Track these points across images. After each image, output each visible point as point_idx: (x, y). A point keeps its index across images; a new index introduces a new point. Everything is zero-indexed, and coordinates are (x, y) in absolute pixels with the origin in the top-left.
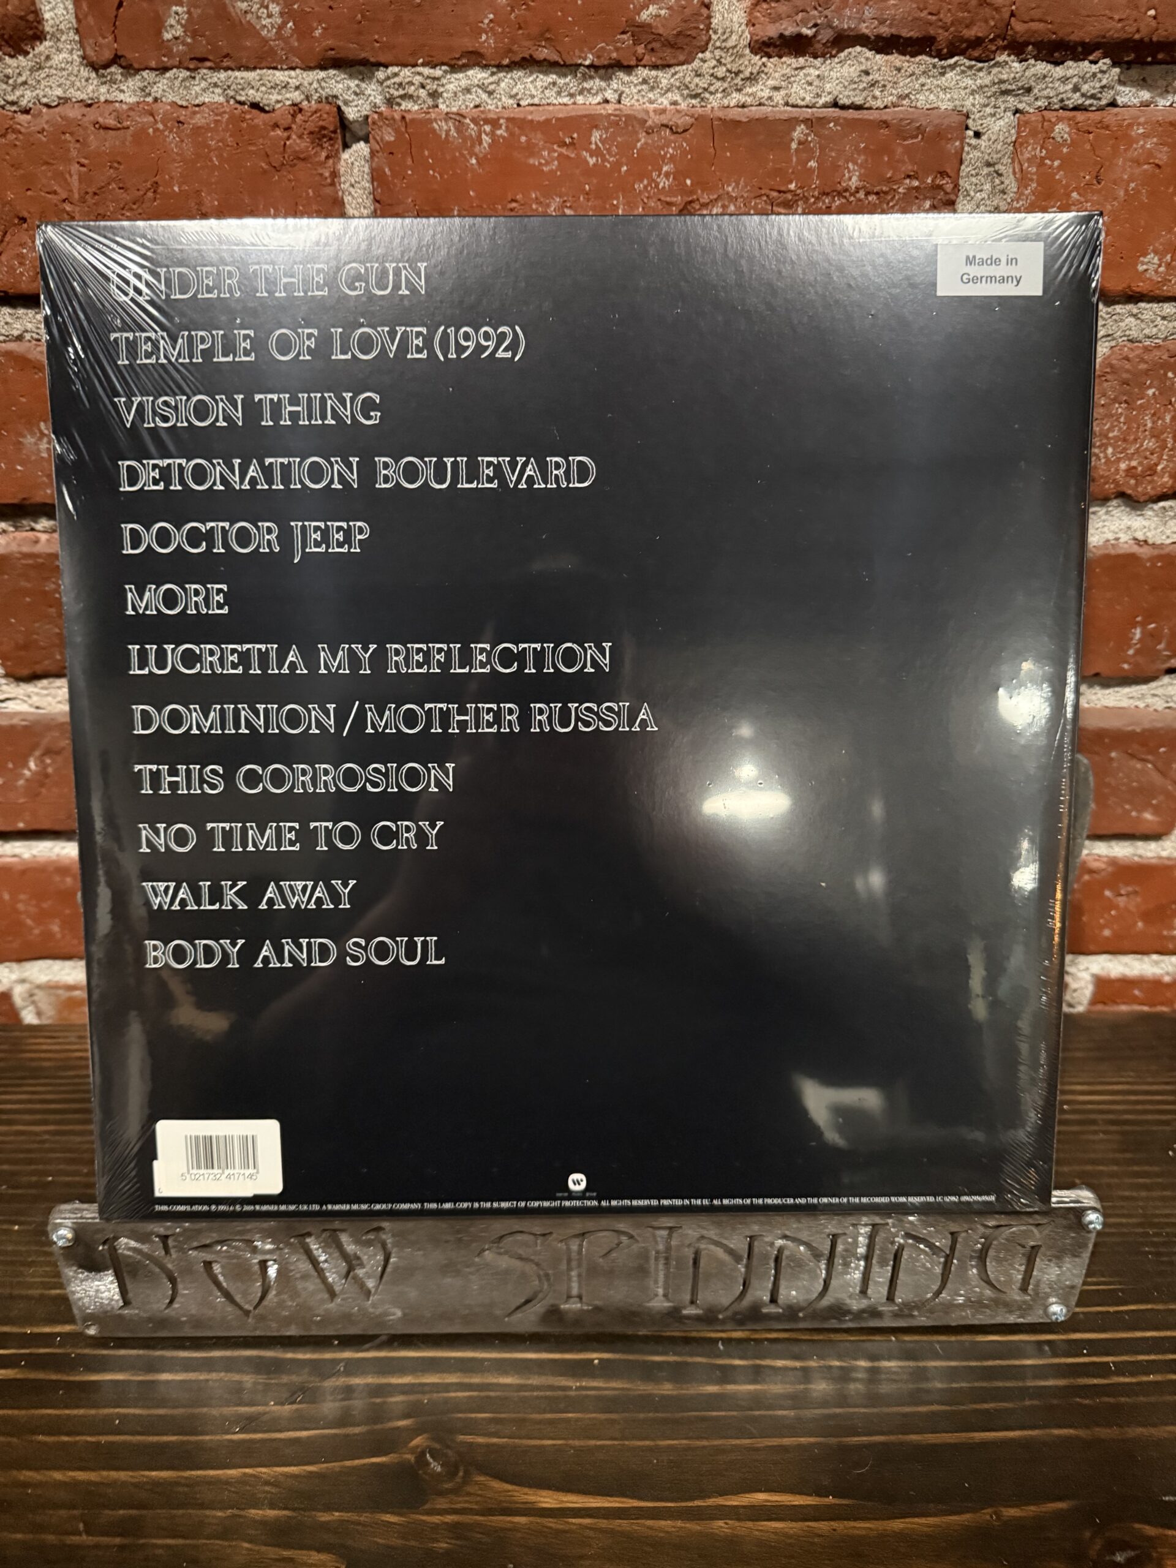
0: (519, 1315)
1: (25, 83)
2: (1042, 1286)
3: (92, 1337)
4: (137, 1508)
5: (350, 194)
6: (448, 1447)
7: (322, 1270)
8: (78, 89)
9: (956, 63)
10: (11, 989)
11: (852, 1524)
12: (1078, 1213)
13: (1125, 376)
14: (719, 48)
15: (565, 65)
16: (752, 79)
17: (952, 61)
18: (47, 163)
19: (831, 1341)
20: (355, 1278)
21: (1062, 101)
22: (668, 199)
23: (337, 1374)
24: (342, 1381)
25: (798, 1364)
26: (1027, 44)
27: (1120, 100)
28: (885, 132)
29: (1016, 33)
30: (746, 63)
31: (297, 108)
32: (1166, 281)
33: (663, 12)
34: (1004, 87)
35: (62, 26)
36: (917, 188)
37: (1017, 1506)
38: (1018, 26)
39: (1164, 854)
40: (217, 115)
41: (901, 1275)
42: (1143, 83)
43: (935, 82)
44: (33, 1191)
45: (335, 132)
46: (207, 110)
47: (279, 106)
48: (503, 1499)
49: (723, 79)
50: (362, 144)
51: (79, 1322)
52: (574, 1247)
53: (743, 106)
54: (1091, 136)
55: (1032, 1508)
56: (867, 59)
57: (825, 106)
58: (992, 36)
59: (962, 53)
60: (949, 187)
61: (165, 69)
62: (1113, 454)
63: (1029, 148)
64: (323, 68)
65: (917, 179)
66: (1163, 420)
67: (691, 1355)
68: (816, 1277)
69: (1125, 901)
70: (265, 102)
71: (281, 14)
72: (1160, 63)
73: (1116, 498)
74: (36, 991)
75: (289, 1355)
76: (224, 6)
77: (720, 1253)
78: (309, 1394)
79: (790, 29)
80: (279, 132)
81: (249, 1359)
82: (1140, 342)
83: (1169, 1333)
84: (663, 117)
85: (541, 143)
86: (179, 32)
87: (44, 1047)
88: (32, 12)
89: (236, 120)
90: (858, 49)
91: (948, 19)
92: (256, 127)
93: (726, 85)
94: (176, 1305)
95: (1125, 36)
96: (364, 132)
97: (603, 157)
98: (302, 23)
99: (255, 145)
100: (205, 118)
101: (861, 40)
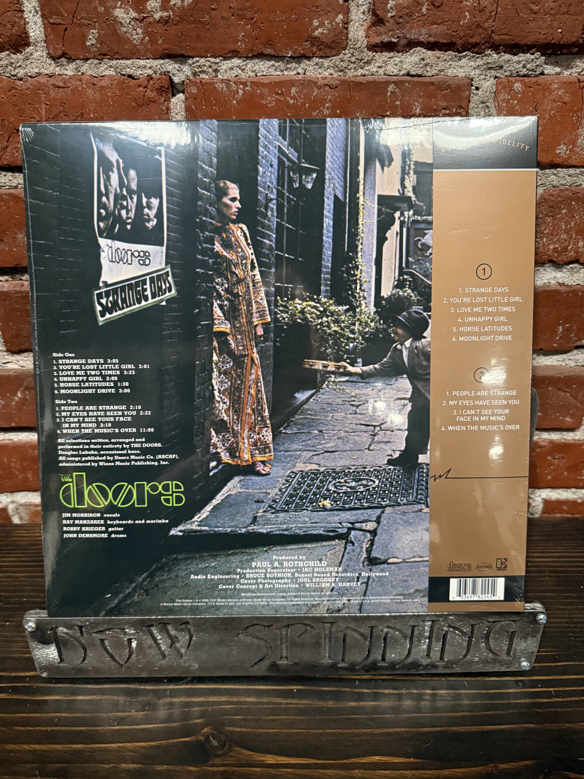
0: (256, 667)
1: (20, 66)
2: (517, 652)
3: (44, 678)
4: (66, 763)
5: (175, 118)
6: (222, 733)
7: (159, 644)
8: (46, 69)
9: (466, 55)
10: (7, 506)
11: (423, 772)
12: (534, 615)
13: (551, 203)
14: (352, 48)
15: (278, 57)
16: (368, 63)
17: (464, 54)
18: (30, 104)
19: (412, 680)
20: (176, 648)
21: (517, 72)
23: (166, 696)
24: (168, 700)
25: (396, 692)
26: (500, 45)
27: (546, 72)
28: (432, 87)
29: (495, 40)
30: (365, 55)
31: (150, 77)
32: (570, 158)
33: (325, 31)
34: (489, 66)
35: (38, 40)
36: (448, 114)
37: (505, 763)
38: (496, 37)
39: (577, 438)
40: (112, 81)
41: (447, 647)
42: (556, 64)
43: (456, 64)
44: (16, 606)
45: (168, 89)
46: (107, 78)
47: (141, 76)
48: (248, 759)
49: (354, 63)
50: (181, 94)
51: (38, 670)
52: (284, 633)
53: (364, 76)
54: (532, 89)
55: (513, 764)
56: (423, 53)
57: (403, 75)
58: (483, 42)
59: (469, 50)
60: (464, 113)
61: (87, 59)
62: (547, 241)
63: (502, 95)
64: (163, 58)
65: (448, 109)
66: (571, 225)
67: (342, 687)
68: (405, 647)
69: (557, 461)
70: (135, 74)
71: (143, 33)
72: (564, 54)
73: (548, 263)
74: (19, 507)
75: (142, 687)
76: (116, 29)
77: (356, 635)
78: (151, 706)
79: (386, 39)
80: (141, 89)
81: (122, 688)
82: (558, 187)
83: (581, 677)
84: (326, 81)
85: (267, 93)
86: (94, 41)
87: (24, 535)
88: (24, 33)
89: (121, 83)
90: (419, 48)
91: (462, 34)
92: (131, 86)
93: (356, 66)
94: (86, 662)
95: (547, 41)
96: (182, 88)
97: (297, 100)
98: (152, 36)
99: (130, 95)
100: (106, 82)
101: (420, 44)
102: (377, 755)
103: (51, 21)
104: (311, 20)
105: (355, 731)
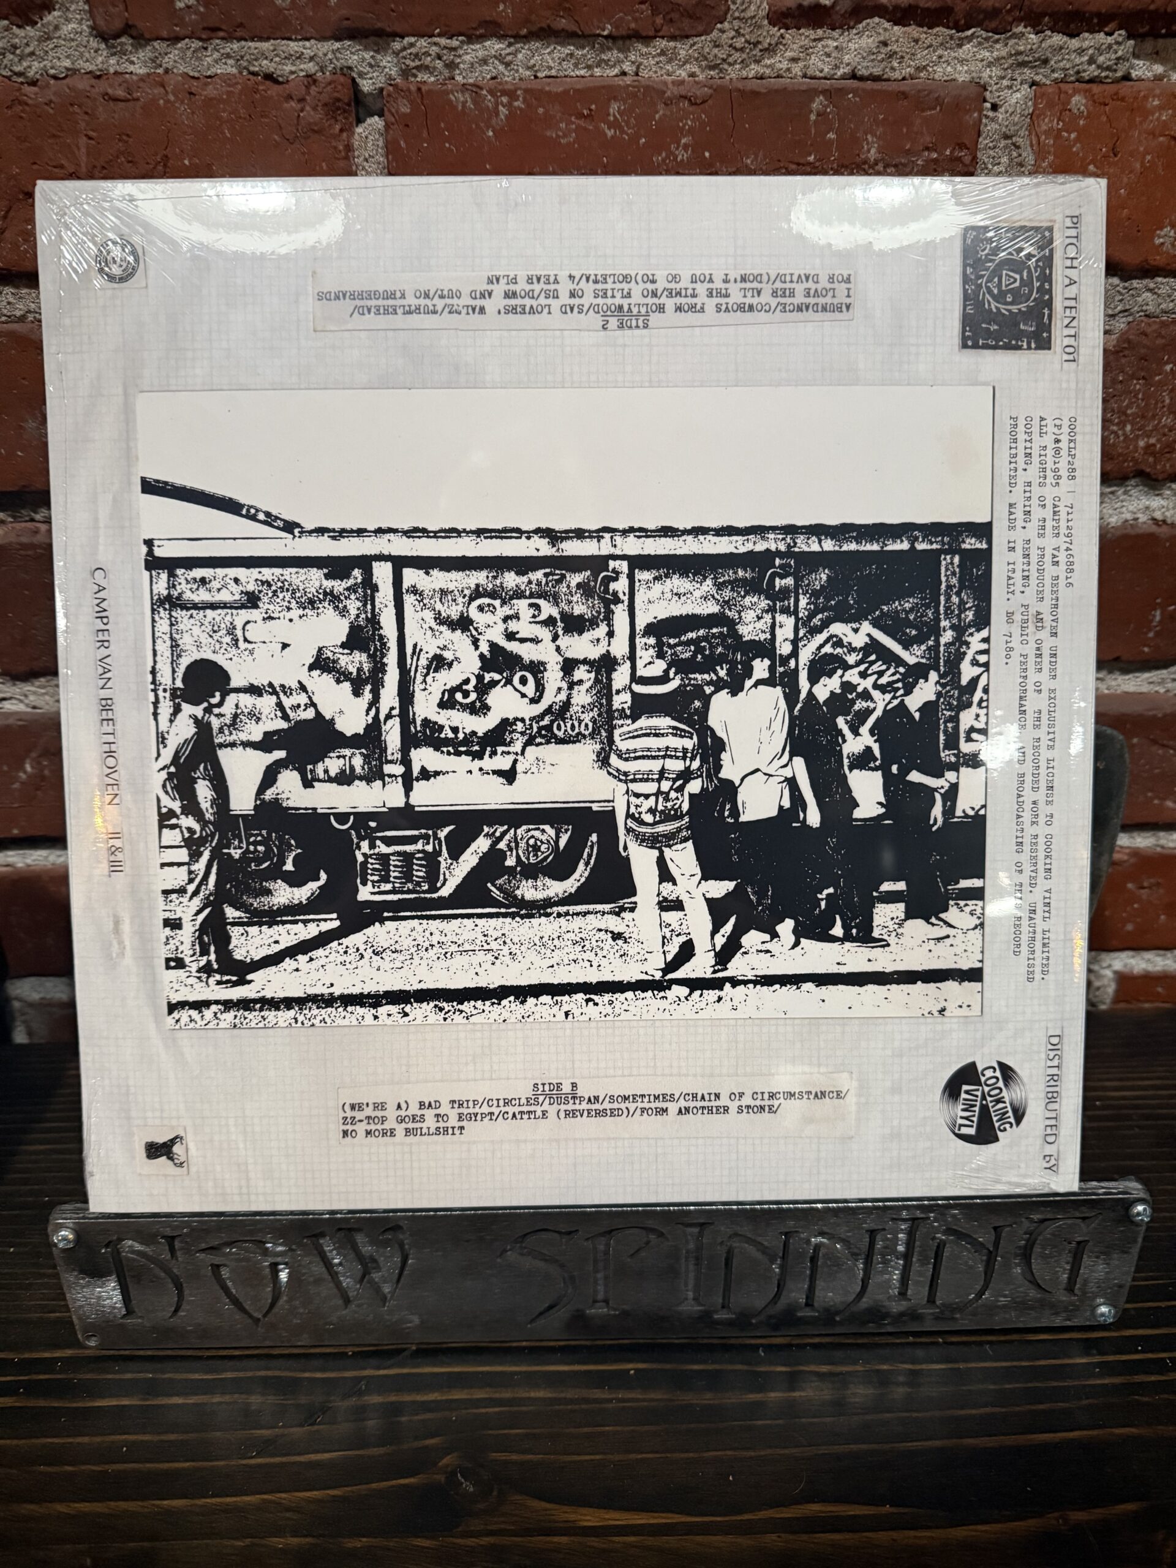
0: (542, 1321)
1: (32, 54)
2: (1090, 1285)
4: (149, 1540)
5: (364, 168)
6: (481, 1466)
7: (337, 1274)
8: (87, 61)
9: (972, 34)
11: (912, 1533)
12: (1126, 1204)
13: (1143, 351)
14: (738, 18)
15: (584, 36)
16: (770, 50)
17: (969, 33)
18: (54, 136)
19: (876, 1344)
21: (1078, 72)
23: (358, 1393)
24: (361, 1400)
26: (1045, 14)
27: (1133, 75)
28: (905, 103)
29: (1033, 3)
30: (765, 33)
31: (311, 79)
34: (1020, 58)
36: (935, 161)
37: (1084, 1510)
40: (229, 86)
41: (942, 1274)
42: (1156, 56)
43: (953, 54)
45: (349, 105)
46: (219, 81)
47: (293, 77)
48: (541, 1518)
49: (742, 50)
50: (376, 118)
52: (602, 1247)
53: (762, 78)
54: (1107, 108)
55: (1099, 1511)
56: (885, 30)
57: (843, 77)
58: (1009, 7)
59: (979, 24)
60: (967, 159)
61: (176, 39)
62: (1132, 431)
63: (1046, 120)
64: (338, 38)
65: (936, 151)
67: (731, 1363)
68: (854, 1276)
69: (1147, 893)
70: (278, 72)
73: (1134, 477)
75: (307, 1375)
77: (753, 1251)
78: (329, 1415)
80: (293, 104)
81: (264, 1379)
82: (1157, 317)
84: (681, 88)
85: (559, 115)
87: (38, 1066)
89: (249, 92)
90: (877, 20)
92: (270, 97)
93: (744, 56)
94: (182, 1313)
95: (1140, 7)
96: (379, 105)
97: (621, 128)
99: (266, 117)
100: (217, 89)
101: (880, 11)
102: (814, 1502)
105: (762, 1453)
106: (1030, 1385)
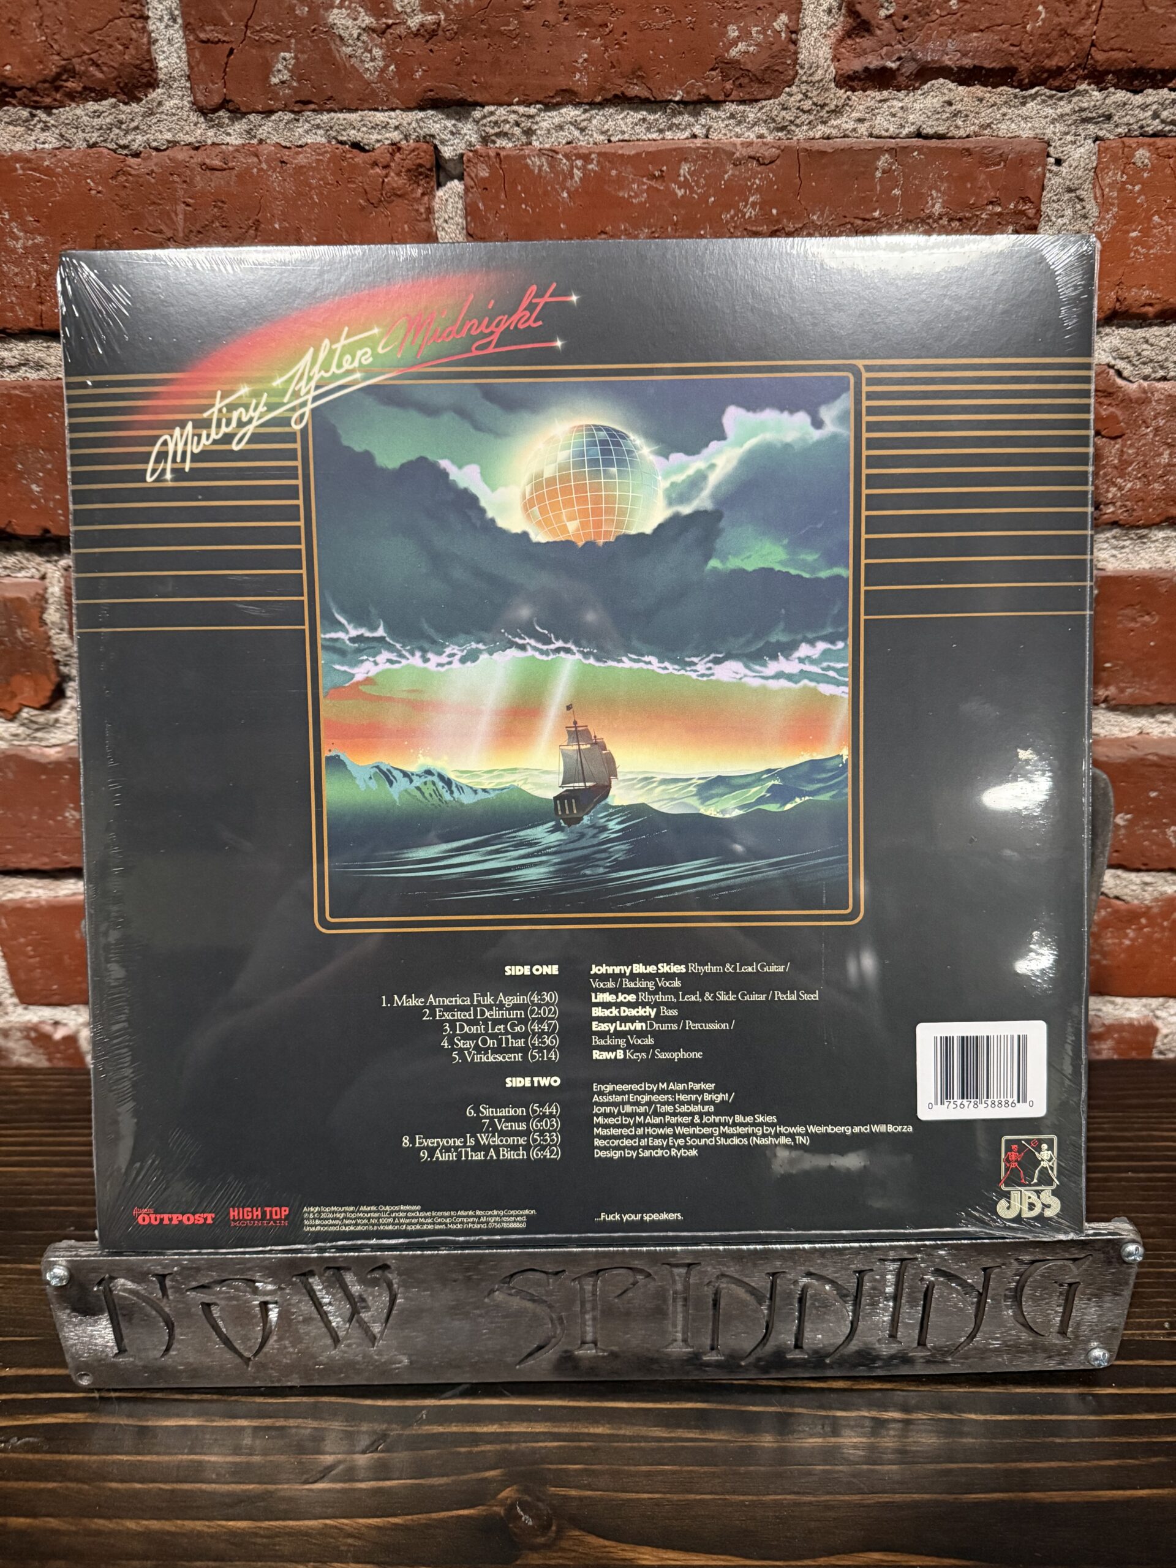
1: (137, 128)
4: (215, 1560)
5: (443, 229)
6: (539, 1499)
8: (187, 133)
9: (1036, 93)
14: (806, 82)
15: (655, 102)
16: (837, 112)
17: (1033, 91)
18: (154, 203)
21: (1142, 127)
22: (754, 229)
23: (421, 1422)
24: (424, 1429)
25: (903, 1416)
26: (1107, 72)
28: (970, 159)
29: (1097, 61)
30: (832, 96)
31: (395, 147)
33: (751, 49)
34: (1084, 115)
35: (175, 74)
36: (1000, 214)
38: (1099, 56)
40: (319, 154)
43: (1016, 112)
45: (430, 170)
46: (309, 150)
47: (378, 145)
48: (600, 1555)
49: (809, 112)
50: (456, 182)
53: (828, 138)
54: (1171, 161)
56: (950, 90)
57: (908, 136)
58: (1073, 65)
59: (1042, 83)
60: (1031, 212)
61: (268, 113)
63: (1110, 174)
64: (422, 108)
65: (1000, 204)
67: (791, 1405)
70: (365, 141)
71: (384, 57)
76: (330, 49)
78: (389, 1442)
79: (874, 62)
80: (378, 170)
84: (750, 149)
85: (631, 176)
86: (286, 76)
88: (147, 61)
89: (337, 159)
90: (941, 80)
91: (1031, 51)
92: (357, 164)
93: (812, 117)
96: (459, 170)
97: (691, 188)
98: (404, 65)
99: (354, 182)
100: (307, 158)
101: (944, 72)
102: (875, 1550)
103: (202, 36)
104: (724, 25)
105: (823, 1499)
106: (1097, 1440)
